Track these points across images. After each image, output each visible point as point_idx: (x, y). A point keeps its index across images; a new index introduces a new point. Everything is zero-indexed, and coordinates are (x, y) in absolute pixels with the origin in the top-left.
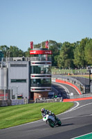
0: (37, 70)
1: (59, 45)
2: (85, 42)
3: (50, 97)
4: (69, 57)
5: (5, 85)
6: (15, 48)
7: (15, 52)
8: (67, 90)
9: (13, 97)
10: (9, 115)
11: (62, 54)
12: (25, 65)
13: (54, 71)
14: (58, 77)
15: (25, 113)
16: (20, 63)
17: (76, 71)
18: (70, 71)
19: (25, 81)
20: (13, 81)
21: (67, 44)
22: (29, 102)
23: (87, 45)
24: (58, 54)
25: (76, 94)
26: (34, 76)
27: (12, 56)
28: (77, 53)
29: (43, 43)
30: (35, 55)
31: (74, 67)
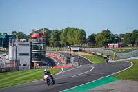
0: (36, 47)
1: (51, 32)
2: (67, 29)
3: (45, 65)
4: (57, 40)
5: (15, 57)
6: (22, 33)
7: (22, 36)
8: (55, 61)
9: (20, 65)
10: (18, 77)
11: (52, 37)
12: (28, 45)
13: (47, 48)
14: (49, 53)
15: (28, 75)
16: (25, 43)
17: (62, 48)
18: (58, 48)
19: (28, 54)
20: (20, 55)
21: (56, 31)
22: (31, 68)
23: (69, 32)
24: (50, 37)
25: (61, 63)
26: (34, 52)
27: (19, 38)
28: (62, 37)
29: (40, 30)
30: (35, 38)
31: (60, 46)
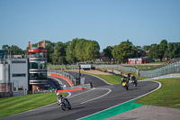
0: (34, 66)
1: (53, 45)
2: (75, 41)
3: (46, 88)
4: (62, 55)
5: (7, 79)
6: (16, 47)
7: (16, 51)
8: (60, 83)
9: (15, 89)
10: (11, 105)
11: (56, 51)
12: (24, 62)
13: (49, 66)
14: (52, 72)
15: (25, 103)
16: (20, 60)
17: (69, 66)
18: (63, 66)
19: (24, 75)
20: (14, 75)
21: (60, 44)
22: (28, 93)
23: (77, 45)
24: (53, 52)
26: (33, 71)
27: (13, 54)
28: (68, 51)
29: (40, 43)
30: (33, 53)
31: (66, 63)
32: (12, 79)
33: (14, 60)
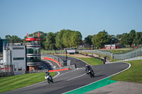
0: (31, 51)
1: (45, 35)
2: (63, 32)
3: (40, 69)
4: (52, 43)
5: (9, 62)
6: (16, 37)
7: (16, 40)
8: (51, 64)
9: (15, 70)
10: (13, 82)
11: (47, 40)
12: (23, 48)
13: (42, 52)
14: (45, 56)
15: (23, 80)
16: (19, 47)
17: (57, 51)
18: (53, 51)
19: (23, 59)
20: (15, 59)
21: (51, 34)
22: (26, 73)
23: (64, 34)
24: (45, 40)
25: (57, 66)
26: (29, 56)
27: (14, 42)
28: (58, 40)
29: (35, 33)
30: (29, 41)
31: (55, 49)
32: (14, 62)
33: (15, 47)
